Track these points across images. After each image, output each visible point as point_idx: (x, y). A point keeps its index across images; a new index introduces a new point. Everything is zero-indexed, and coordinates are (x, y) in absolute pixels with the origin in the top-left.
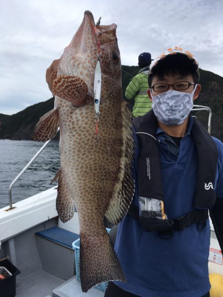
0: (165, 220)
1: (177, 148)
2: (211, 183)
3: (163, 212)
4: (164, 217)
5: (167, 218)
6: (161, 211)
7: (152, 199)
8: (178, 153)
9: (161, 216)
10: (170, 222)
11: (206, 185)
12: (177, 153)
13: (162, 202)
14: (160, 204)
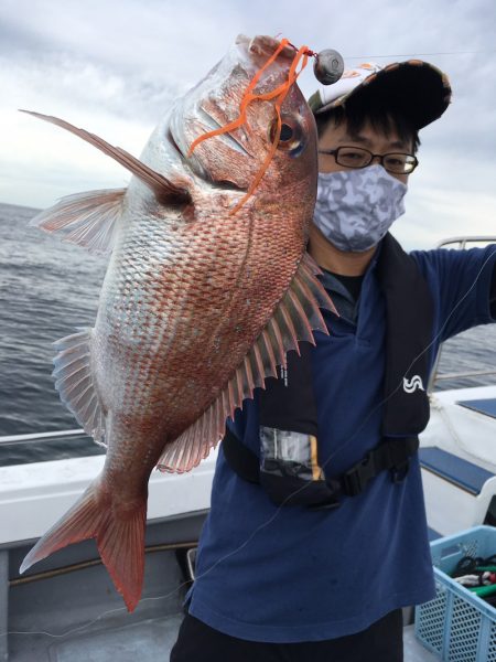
0: (320, 481)
1: (354, 306)
2: (417, 377)
3: (315, 462)
4: (317, 475)
5: (323, 478)
6: (310, 461)
7: (293, 433)
8: (357, 317)
9: (310, 472)
10: (329, 486)
11: (406, 381)
12: (354, 317)
13: (314, 440)
14: (309, 445)
